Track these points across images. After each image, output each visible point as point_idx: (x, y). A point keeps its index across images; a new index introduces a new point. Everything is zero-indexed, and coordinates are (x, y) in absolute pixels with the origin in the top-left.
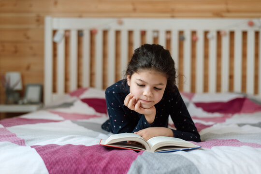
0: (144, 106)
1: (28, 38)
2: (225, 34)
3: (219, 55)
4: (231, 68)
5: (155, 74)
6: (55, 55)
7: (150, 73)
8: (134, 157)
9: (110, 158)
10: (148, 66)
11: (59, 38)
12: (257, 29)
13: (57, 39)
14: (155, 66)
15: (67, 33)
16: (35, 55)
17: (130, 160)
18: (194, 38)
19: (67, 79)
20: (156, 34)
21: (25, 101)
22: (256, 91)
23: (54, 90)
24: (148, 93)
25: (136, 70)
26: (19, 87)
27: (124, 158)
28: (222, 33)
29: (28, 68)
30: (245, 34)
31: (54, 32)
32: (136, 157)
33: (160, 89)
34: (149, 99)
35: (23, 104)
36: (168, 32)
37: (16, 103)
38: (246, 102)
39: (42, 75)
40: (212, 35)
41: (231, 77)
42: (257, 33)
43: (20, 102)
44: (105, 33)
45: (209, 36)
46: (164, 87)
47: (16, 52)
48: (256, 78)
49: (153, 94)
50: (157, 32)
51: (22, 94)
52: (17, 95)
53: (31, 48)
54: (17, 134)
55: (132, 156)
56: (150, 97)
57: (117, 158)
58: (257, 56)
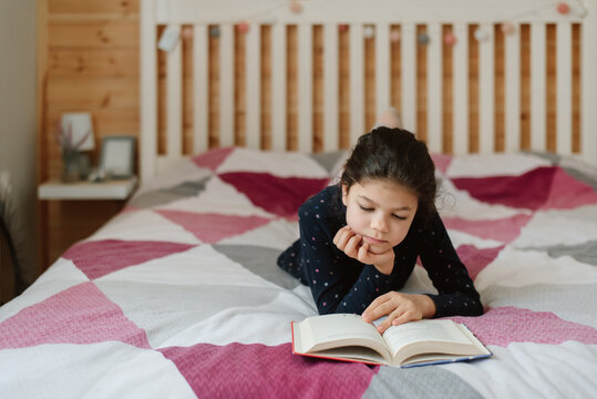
0: (374, 249)
1: (105, 40)
2: (511, 31)
3: (499, 73)
4: (525, 99)
5: (393, 189)
6: (161, 76)
7: (385, 188)
8: (365, 379)
9: (319, 384)
10: (382, 174)
11: (170, 41)
12: (576, 20)
13: (166, 43)
14: (395, 174)
15: (187, 32)
16: (118, 76)
17: (358, 387)
18: (449, 39)
19: (186, 125)
20: (369, 32)
21: (101, 173)
22: (576, 146)
23: (161, 149)
24: (380, 224)
25: (358, 178)
26: (89, 145)
27: (346, 383)
28: (505, 29)
29: (106, 102)
30: (551, 28)
31: (161, 29)
32: (369, 379)
33: (404, 218)
34: (380, 237)
35: (98, 180)
36: (395, 27)
37: (83, 178)
38: (557, 177)
39: (135, 117)
40: (485, 34)
41: (525, 117)
42: (576, 28)
43: (93, 177)
44: (265, 29)
45: (479, 35)
46: (411, 215)
47: (81, 69)
48: (576, 117)
49: (388, 226)
50: (373, 26)
51: (94, 157)
52: (84, 160)
53: (112, 61)
54: (123, 306)
55: (361, 378)
56: (383, 232)
57: (334, 384)
58: (576, 72)
